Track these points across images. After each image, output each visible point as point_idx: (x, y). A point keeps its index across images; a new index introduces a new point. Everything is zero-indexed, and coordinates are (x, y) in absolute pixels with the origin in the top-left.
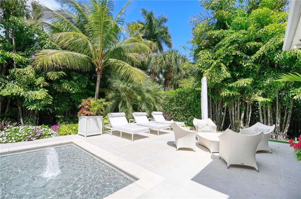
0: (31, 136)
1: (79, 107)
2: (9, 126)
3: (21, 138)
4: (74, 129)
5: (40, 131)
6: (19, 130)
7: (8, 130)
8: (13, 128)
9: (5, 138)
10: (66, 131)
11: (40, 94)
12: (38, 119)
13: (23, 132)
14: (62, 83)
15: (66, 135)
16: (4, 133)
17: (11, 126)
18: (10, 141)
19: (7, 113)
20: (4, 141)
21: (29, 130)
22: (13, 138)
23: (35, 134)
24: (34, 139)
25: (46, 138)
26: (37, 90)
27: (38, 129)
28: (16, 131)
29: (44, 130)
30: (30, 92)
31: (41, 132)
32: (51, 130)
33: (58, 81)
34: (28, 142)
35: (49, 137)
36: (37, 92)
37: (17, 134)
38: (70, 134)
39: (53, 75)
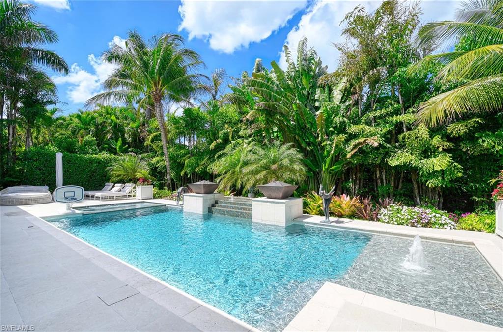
0: (415, 221)
1: (490, 182)
2: (392, 204)
3: (403, 221)
4: (488, 224)
5: (427, 216)
6: (402, 210)
7: (390, 209)
8: (395, 207)
9: (387, 217)
10: (472, 225)
11: (440, 162)
12: (442, 200)
13: (406, 214)
14: (478, 138)
15: (472, 230)
16: (386, 212)
17: (394, 205)
18: (392, 222)
19: (401, 189)
20: (386, 221)
21: (413, 212)
22: (395, 219)
23: (421, 220)
24: (418, 226)
25: (436, 228)
26: (435, 157)
27: (426, 213)
28: (398, 211)
29: (435, 216)
30: (424, 161)
31: (429, 219)
32: (446, 217)
33: (470, 137)
34: (411, 227)
35: (441, 227)
36: (435, 160)
37: (399, 215)
38: (480, 231)
39: (458, 129)
